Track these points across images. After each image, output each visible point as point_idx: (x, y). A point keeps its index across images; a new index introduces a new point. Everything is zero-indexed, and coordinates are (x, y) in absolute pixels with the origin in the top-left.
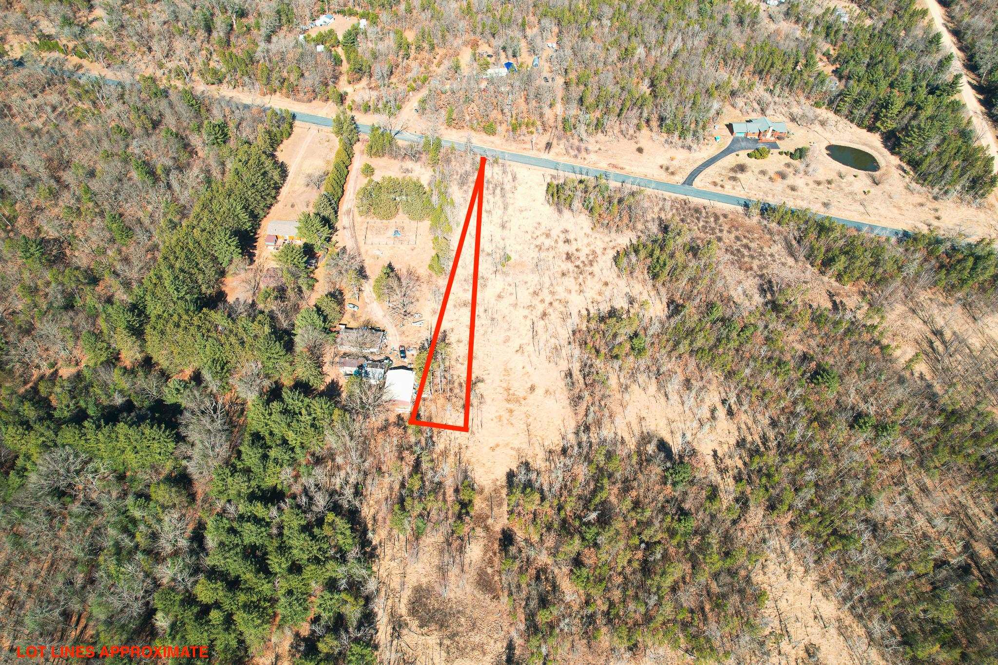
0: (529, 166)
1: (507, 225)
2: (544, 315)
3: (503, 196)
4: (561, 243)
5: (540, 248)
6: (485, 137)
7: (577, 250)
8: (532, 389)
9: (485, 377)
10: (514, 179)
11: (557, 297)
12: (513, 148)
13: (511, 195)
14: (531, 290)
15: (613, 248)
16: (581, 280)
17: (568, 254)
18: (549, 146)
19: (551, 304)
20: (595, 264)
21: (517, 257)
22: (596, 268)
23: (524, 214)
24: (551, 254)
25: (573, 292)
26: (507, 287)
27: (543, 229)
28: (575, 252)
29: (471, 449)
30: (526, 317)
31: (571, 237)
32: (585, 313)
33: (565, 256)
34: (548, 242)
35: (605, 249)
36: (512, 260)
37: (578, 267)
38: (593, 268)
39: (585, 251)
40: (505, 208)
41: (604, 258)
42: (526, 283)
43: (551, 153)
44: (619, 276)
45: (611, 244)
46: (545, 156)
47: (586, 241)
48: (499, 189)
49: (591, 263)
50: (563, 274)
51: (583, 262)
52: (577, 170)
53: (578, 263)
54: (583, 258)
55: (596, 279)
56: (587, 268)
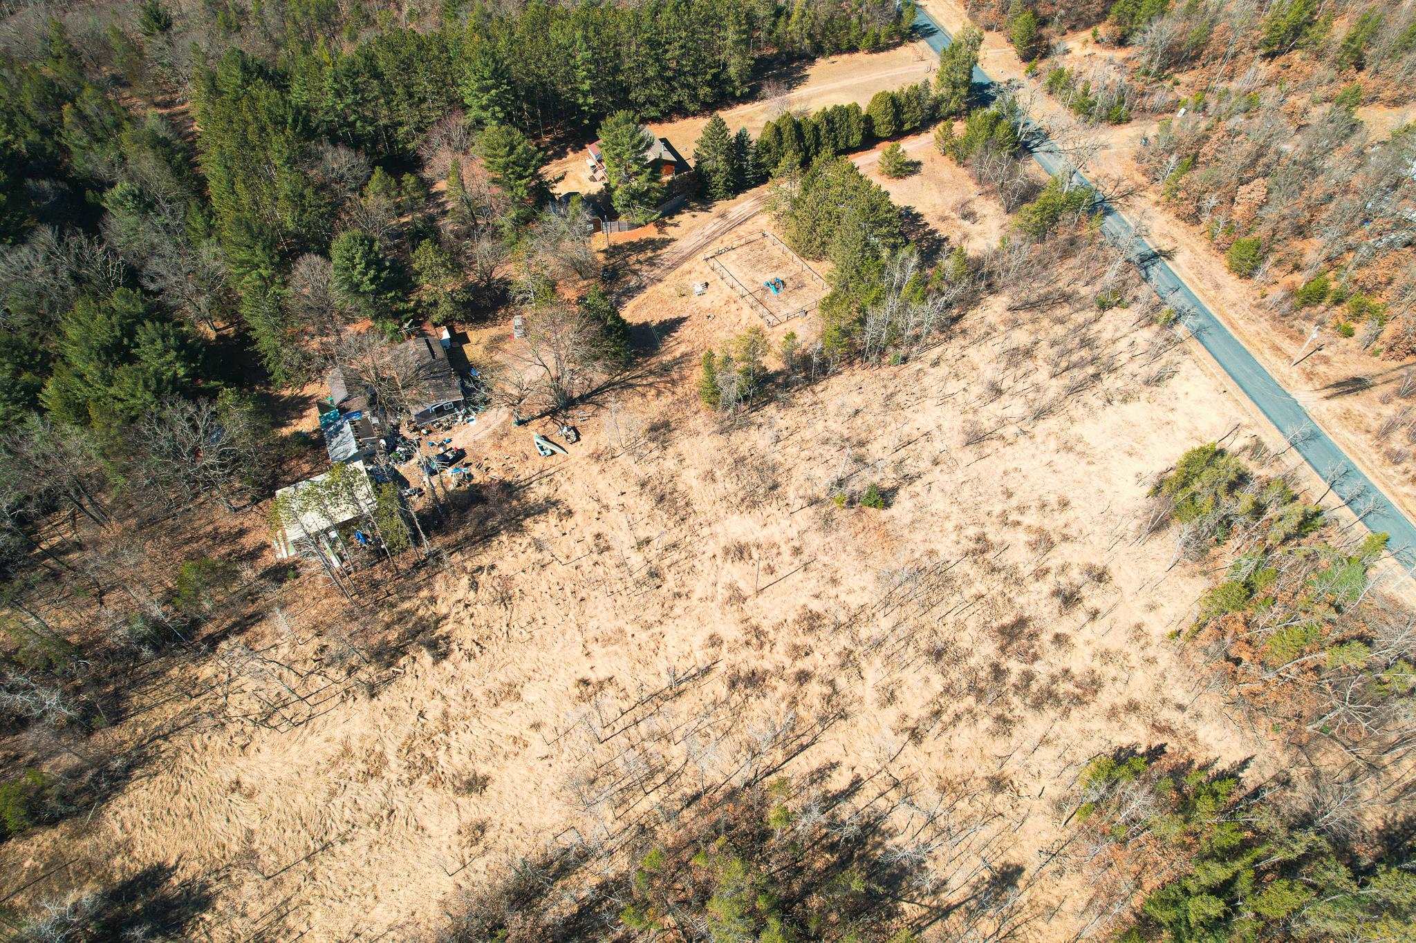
0: (1231, 385)
1: (990, 447)
2: (754, 680)
3: (1075, 390)
4: (1046, 586)
5: (982, 545)
6: (1218, 267)
7: (1059, 639)
8: (475, 785)
9: (457, 655)
10: (1158, 380)
11: (841, 682)
12: (1253, 328)
13: (1097, 403)
14: (816, 606)
15: (1161, 730)
16: (955, 707)
17: (1022, 622)
18: (1355, 385)
19: (803, 677)
20: (1051, 713)
21: (907, 519)
22: (1035, 725)
23: (1063, 460)
24: (993, 586)
25: (891, 713)
26: (786, 550)
27: (1053, 523)
28: (1046, 638)
29: (219, 741)
30: (715, 641)
31: (1093, 598)
32: (839, 781)
33: (1008, 619)
34: (1020, 556)
35: (1133, 707)
36: (884, 514)
37: (998, 672)
38: (1029, 715)
39: (1079, 661)
40: (1040, 414)
41: (1098, 724)
42: (834, 581)
43: (1335, 403)
44: (1059, 806)
45: (1167, 715)
46: (1307, 396)
47: (1116, 641)
48: (1091, 370)
49: (1045, 699)
50: (937, 654)
51: (1028, 677)
52: (1348, 489)
53: (1015, 667)
54: (1041, 670)
55: (999, 746)
56: (1016, 701)
